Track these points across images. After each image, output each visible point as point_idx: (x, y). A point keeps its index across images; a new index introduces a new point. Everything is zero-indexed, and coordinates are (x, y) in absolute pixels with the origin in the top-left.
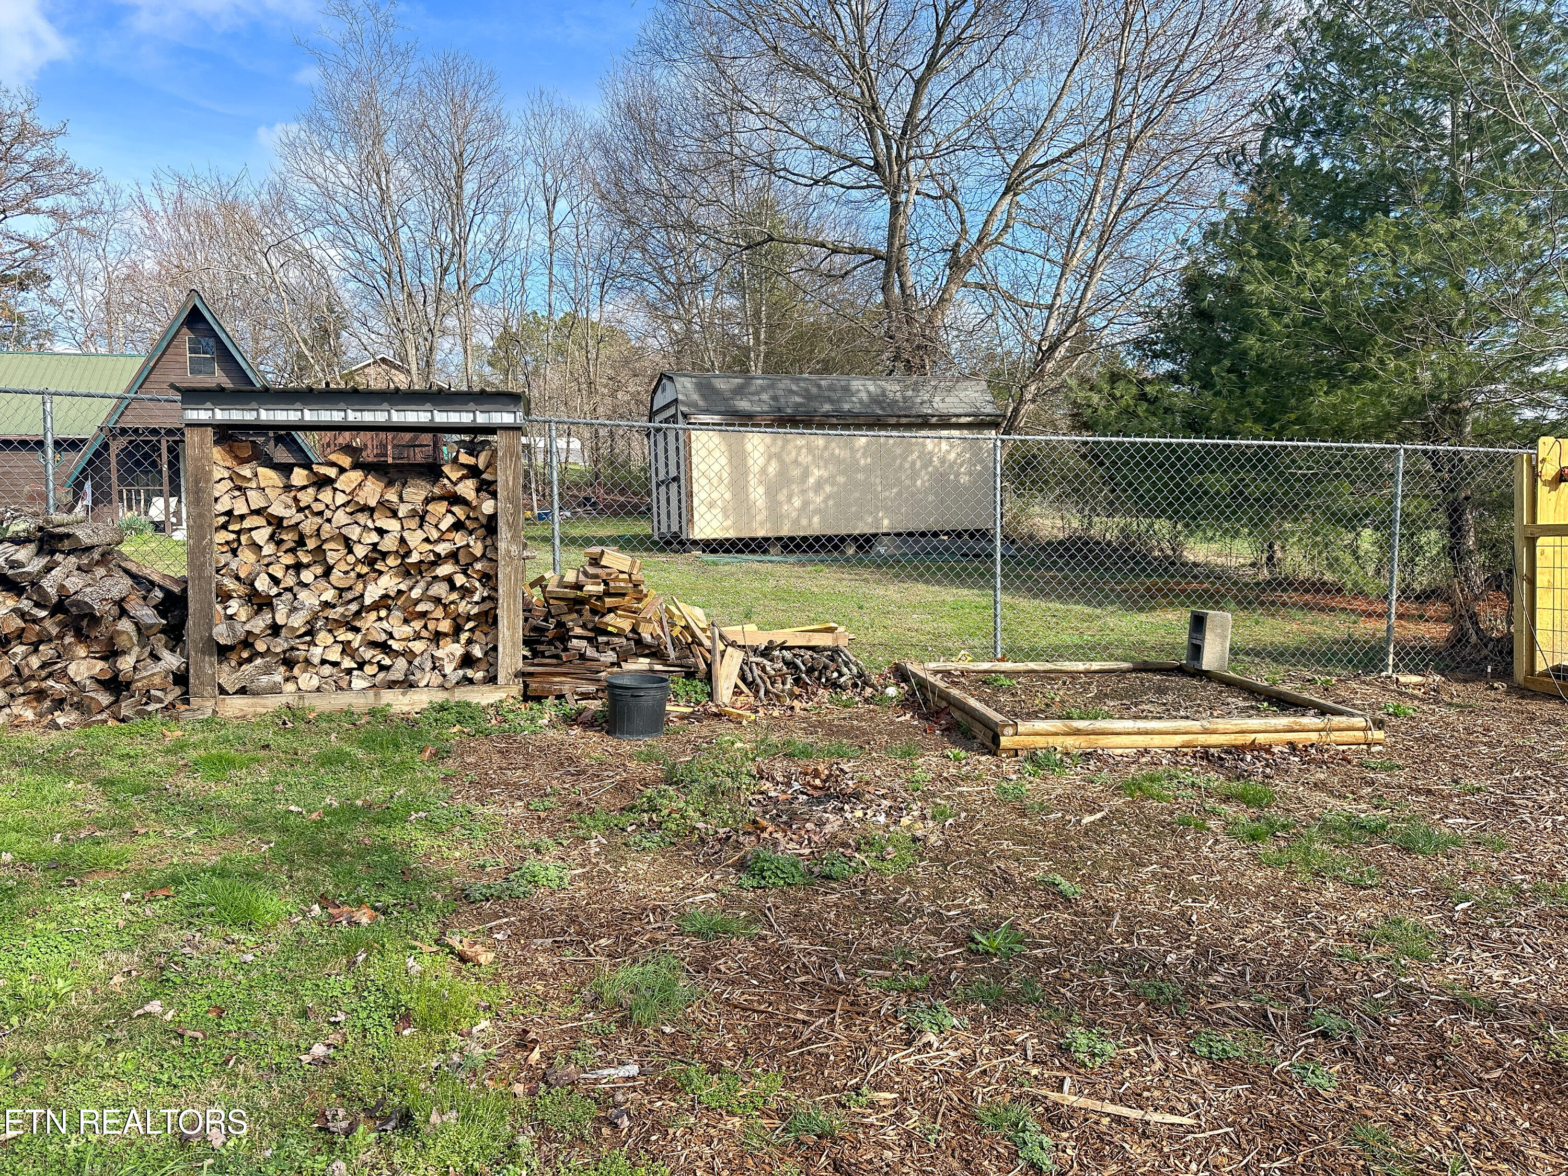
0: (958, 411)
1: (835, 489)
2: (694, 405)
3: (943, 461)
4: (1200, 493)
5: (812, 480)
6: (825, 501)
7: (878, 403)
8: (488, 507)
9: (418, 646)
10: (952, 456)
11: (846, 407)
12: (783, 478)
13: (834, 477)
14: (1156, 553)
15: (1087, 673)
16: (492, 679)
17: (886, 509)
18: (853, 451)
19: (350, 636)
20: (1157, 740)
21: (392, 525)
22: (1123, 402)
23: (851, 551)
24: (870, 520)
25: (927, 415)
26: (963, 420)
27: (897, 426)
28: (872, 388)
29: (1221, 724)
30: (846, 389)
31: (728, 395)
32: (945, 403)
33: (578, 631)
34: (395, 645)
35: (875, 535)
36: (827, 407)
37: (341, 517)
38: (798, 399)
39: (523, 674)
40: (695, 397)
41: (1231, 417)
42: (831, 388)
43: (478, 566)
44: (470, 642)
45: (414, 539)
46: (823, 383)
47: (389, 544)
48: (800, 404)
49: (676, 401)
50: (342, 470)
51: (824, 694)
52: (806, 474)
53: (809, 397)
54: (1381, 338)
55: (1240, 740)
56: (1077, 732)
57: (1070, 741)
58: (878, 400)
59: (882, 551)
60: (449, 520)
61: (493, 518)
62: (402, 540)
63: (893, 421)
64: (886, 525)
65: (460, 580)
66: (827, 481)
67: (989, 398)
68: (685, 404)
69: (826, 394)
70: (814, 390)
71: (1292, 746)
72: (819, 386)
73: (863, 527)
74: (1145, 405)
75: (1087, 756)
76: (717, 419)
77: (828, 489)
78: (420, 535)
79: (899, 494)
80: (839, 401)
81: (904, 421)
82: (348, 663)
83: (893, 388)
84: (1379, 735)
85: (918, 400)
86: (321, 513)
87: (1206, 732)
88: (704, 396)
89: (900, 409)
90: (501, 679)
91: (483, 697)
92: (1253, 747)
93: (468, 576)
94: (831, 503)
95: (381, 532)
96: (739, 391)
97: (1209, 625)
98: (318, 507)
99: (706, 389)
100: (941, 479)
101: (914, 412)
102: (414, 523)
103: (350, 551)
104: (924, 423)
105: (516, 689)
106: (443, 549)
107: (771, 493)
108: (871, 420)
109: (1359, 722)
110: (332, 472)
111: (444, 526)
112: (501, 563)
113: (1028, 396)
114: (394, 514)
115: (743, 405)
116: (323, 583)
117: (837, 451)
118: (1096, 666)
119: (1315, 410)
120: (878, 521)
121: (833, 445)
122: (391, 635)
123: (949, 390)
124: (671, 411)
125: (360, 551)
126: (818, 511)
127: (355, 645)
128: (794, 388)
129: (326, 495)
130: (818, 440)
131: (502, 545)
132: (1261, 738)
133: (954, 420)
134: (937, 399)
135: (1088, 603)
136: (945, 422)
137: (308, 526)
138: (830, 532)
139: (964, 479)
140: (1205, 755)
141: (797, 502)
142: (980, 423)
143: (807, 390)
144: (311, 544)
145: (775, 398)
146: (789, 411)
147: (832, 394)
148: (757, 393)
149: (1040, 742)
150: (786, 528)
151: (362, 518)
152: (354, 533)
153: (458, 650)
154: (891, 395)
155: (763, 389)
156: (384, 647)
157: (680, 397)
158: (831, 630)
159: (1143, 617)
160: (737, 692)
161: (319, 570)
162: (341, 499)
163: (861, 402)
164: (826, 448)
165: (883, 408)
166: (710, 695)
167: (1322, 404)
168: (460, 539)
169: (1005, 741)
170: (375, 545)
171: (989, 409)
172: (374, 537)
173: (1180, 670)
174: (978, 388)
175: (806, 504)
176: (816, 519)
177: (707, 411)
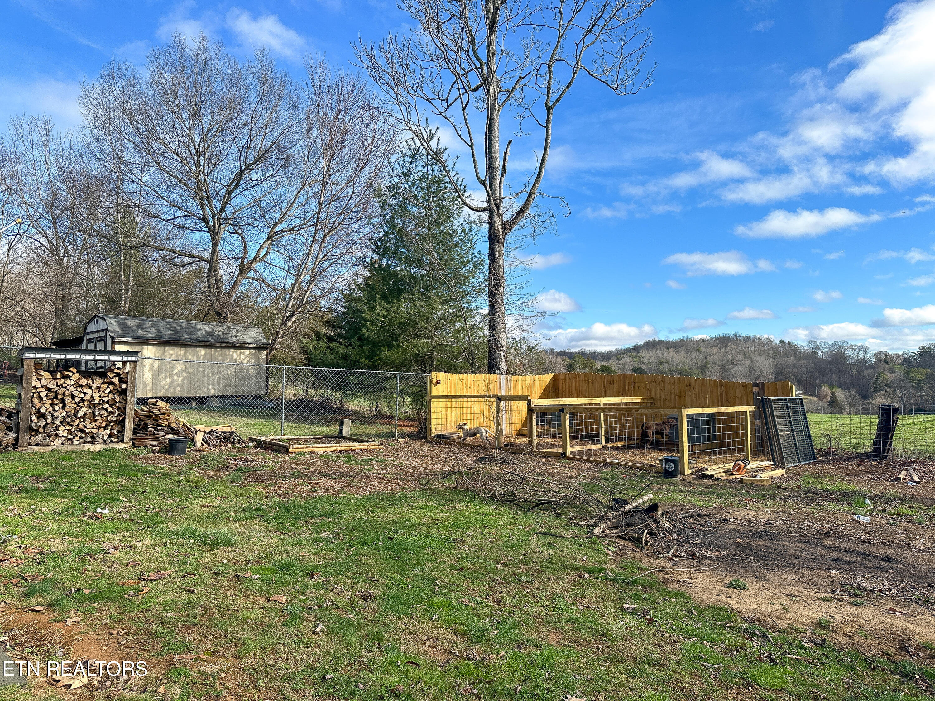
0: (248, 341)
1: (188, 374)
2: (115, 332)
3: (241, 362)
4: (347, 383)
5: (176, 371)
6: (183, 380)
7: (211, 335)
8: (124, 386)
9: (95, 431)
10: (246, 361)
11: (195, 336)
12: (162, 370)
13: (188, 369)
14: (334, 406)
15: (309, 439)
16: (122, 441)
17: (213, 385)
18: (198, 357)
19: (71, 427)
20: (329, 449)
21: (89, 391)
22: (321, 349)
23: (194, 404)
24: (205, 390)
25: (234, 343)
26: (251, 346)
27: (221, 347)
28: (207, 329)
29: (344, 445)
30: (195, 328)
31: (134, 328)
32: (241, 338)
33: (151, 426)
34: (87, 430)
35: (208, 397)
36: (185, 336)
37: (72, 389)
38: (171, 332)
39: (132, 439)
40: (117, 328)
41: (358, 358)
42: (187, 327)
43: (117, 405)
44: (111, 429)
45: (96, 396)
46: (183, 324)
47: (87, 397)
48: (171, 334)
49: (107, 330)
50: (74, 373)
51: (230, 445)
52: (173, 368)
53: (176, 331)
54: (402, 335)
55: (348, 448)
56: (309, 447)
57: (307, 450)
58: (210, 334)
59: (211, 404)
60: (108, 390)
61: (126, 390)
62: (92, 396)
63: (218, 344)
64: (212, 392)
65: (110, 409)
66: (184, 370)
67: (263, 335)
68: (112, 332)
69: (185, 330)
70: (178, 328)
71: (361, 450)
72: (181, 326)
73: (201, 393)
74: (329, 351)
75: (311, 453)
76: (130, 340)
77: (184, 374)
78: (98, 394)
79: (220, 377)
80: (191, 334)
81: (223, 345)
82: (70, 436)
83: (218, 329)
84: (382, 447)
85: (230, 335)
86: (65, 387)
87: (340, 446)
88: (122, 328)
89: (221, 339)
90: (125, 441)
91: (120, 446)
92: (351, 450)
93: (112, 408)
94: (186, 381)
95: (85, 393)
96: (140, 326)
97: (344, 423)
98: (65, 385)
99: (122, 325)
100: (241, 371)
101: (228, 341)
102: (97, 391)
103: (74, 399)
104: (233, 346)
105: (130, 444)
106: (106, 399)
107: (156, 375)
108: (208, 344)
109: (377, 443)
110: (71, 374)
111: (107, 392)
112: (128, 403)
113: (280, 335)
114: (90, 388)
115: (142, 333)
116: (62, 411)
117: (190, 357)
118: (312, 437)
119: (384, 357)
120: (209, 390)
121: (188, 354)
122: (86, 427)
123: (245, 331)
124: (103, 334)
125: (77, 400)
126: (178, 385)
127: (73, 430)
128: (168, 326)
129: (68, 382)
130: (181, 351)
131: (128, 398)
132: (353, 448)
133: (247, 345)
134: (239, 335)
135: (308, 424)
136: (243, 346)
137: (61, 391)
138: (183, 396)
139: (251, 372)
140: (340, 452)
141: (168, 380)
142: (259, 347)
143: (175, 328)
144: (60, 397)
145: (159, 331)
146: (166, 337)
147: (187, 330)
148: (150, 328)
149: (299, 450)
150: (162, 393)
151: (79, 389)
152: (76, 394)
153: (108, 432)
154: (217, 333)
155: (153, 326)
156: (82, 431)
157: (109, 328)
158: (229, 426)
159: (328, 428)
160: (202, 445)
161: (61, 406)
162: (72, 383)
163: (202, 334)
164: (184, 355)
165: (213, 338)
166: (194, 446)
167: (386, 355)
168: (111, 396)
169: (290, 450)
170: (82, 398)
171: (263, 341)
172: (83, 395)
173: (336, 437)
174: (258, 331)
175: (173, 381)
176: (178, 388)
177: (124, 336)
